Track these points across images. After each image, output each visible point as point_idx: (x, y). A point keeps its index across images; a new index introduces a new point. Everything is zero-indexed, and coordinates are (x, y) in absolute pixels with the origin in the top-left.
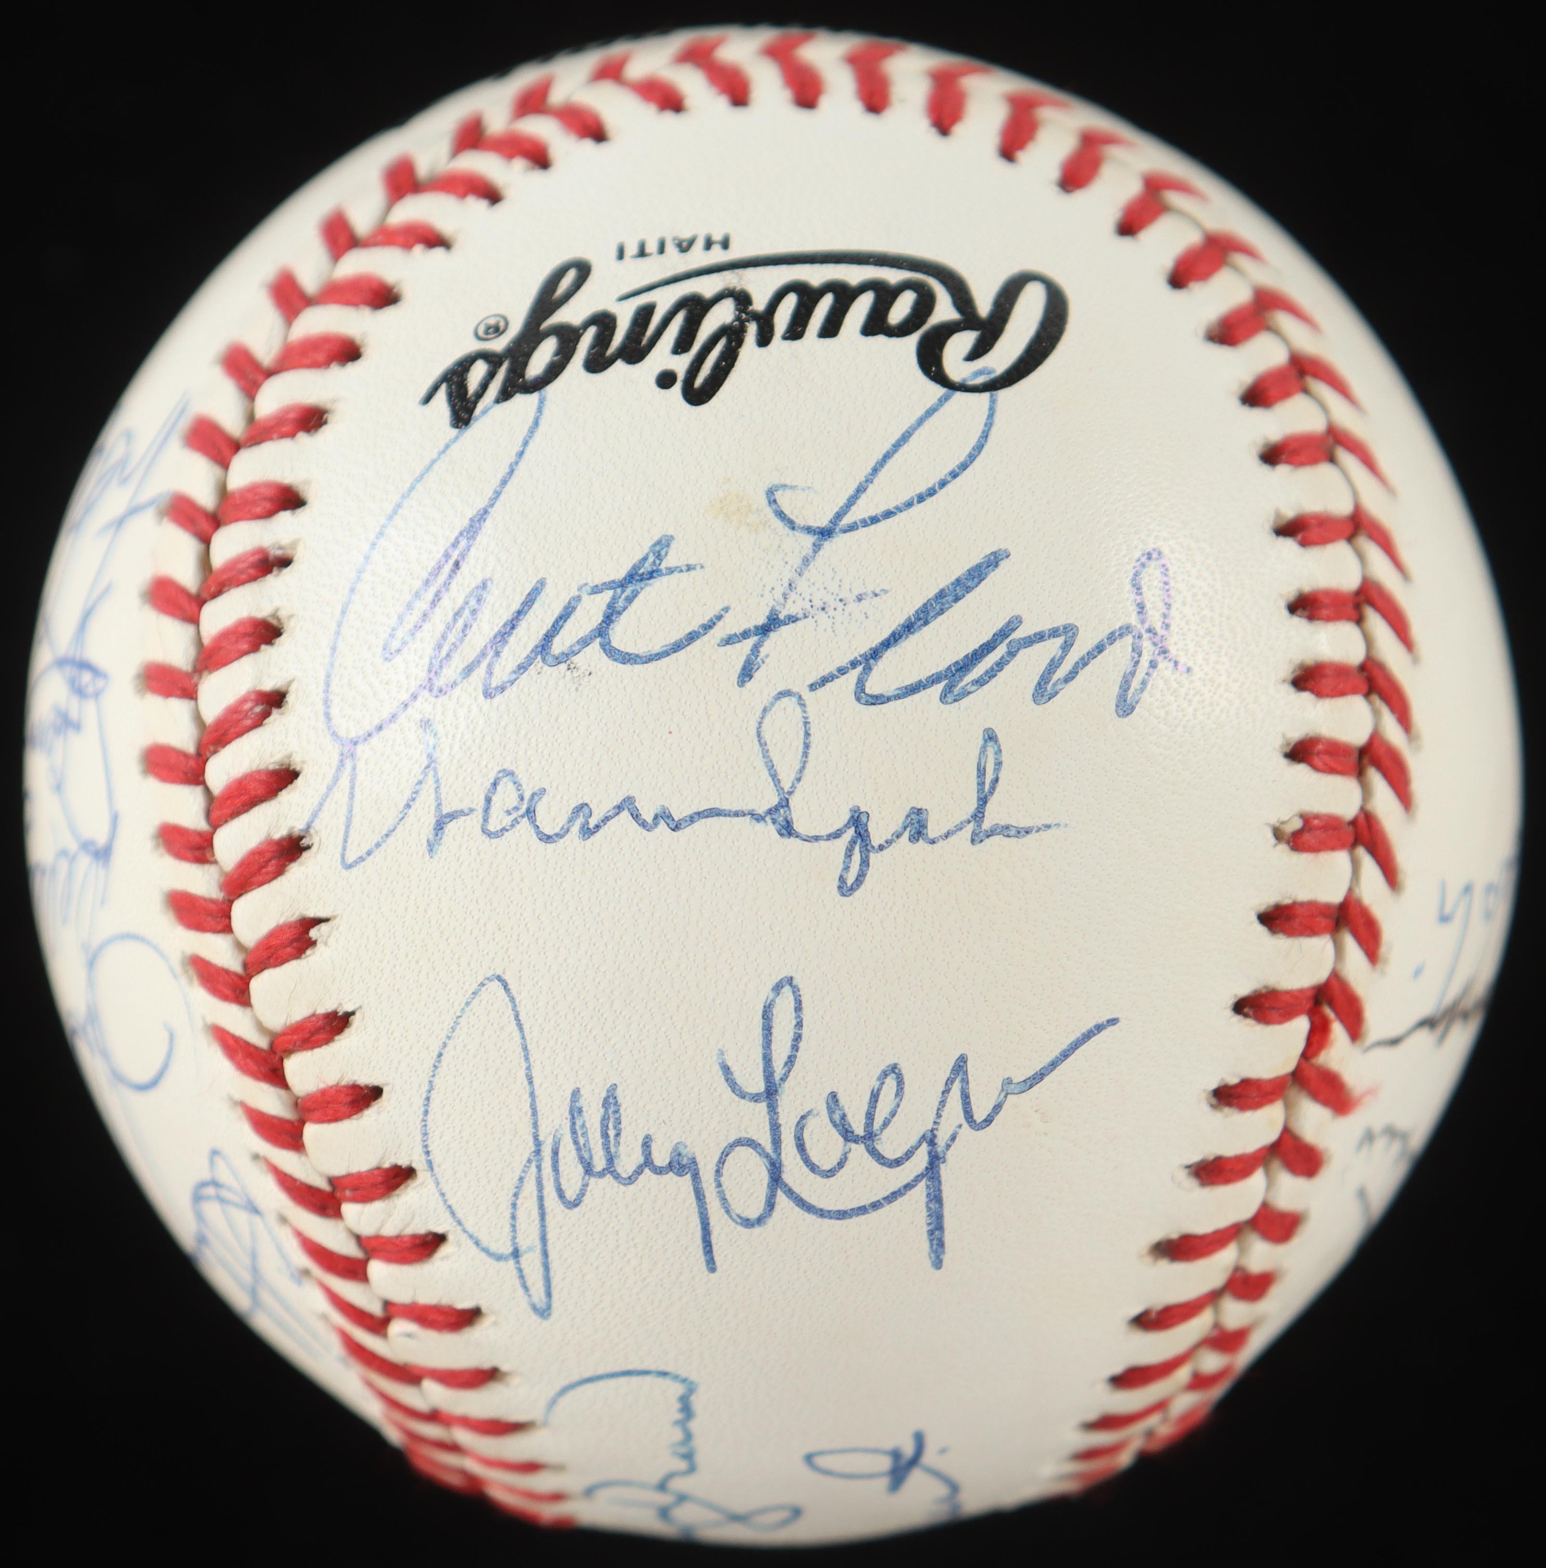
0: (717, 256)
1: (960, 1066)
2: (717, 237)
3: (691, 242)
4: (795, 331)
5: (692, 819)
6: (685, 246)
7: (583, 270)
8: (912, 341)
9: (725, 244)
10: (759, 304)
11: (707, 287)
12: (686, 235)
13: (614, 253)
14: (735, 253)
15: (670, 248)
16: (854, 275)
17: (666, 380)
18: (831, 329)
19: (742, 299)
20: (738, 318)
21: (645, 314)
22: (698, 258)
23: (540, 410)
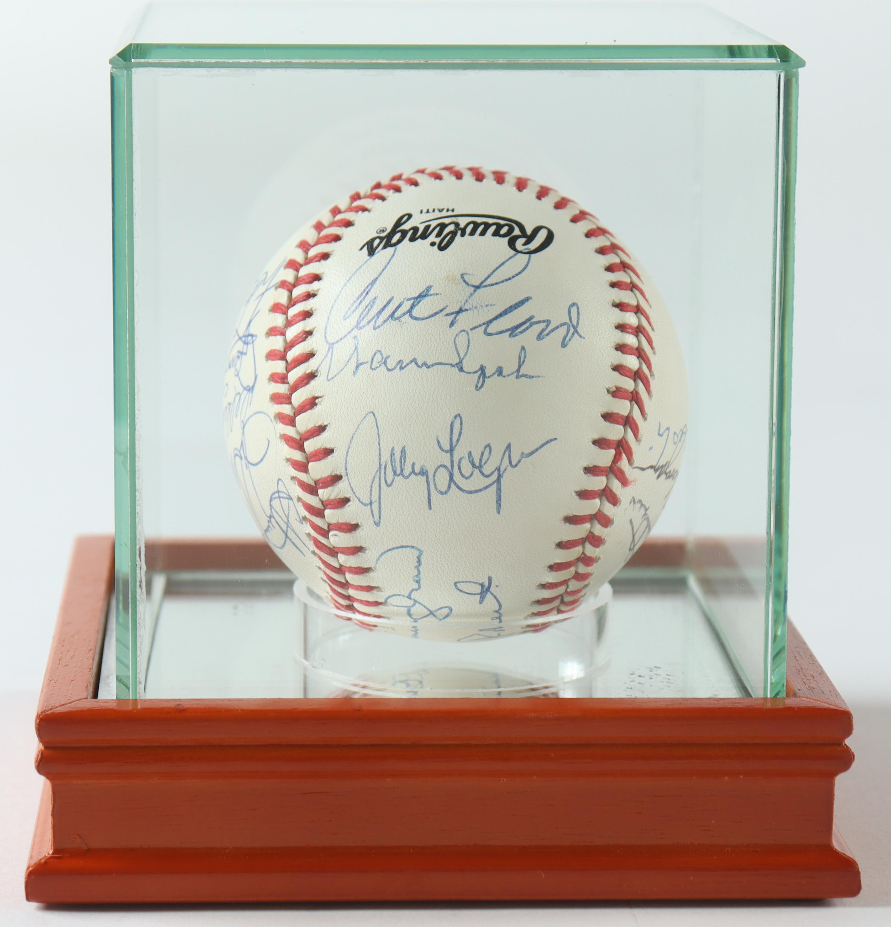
0: (450, 213)
1: (509, 447)
2: (451, 208)
3: (443, 210)
4: (472, 233)
5: (433, 365)
6: (441, 211)
7: (410, 216)
8: (507, 239)
9: (453, 210)
10: (462, 226)
11: (447, 221)
12: (441, 208)
13: (419, 211)
14: (455, 213)
15: (436, 211)
16: (491, 221)
17: (433, 244)
18: (483, 233)
19: (457, 225)
20: (455, 229)
21: (428, 227)
22: (444, 214)
23: (395, 251)
